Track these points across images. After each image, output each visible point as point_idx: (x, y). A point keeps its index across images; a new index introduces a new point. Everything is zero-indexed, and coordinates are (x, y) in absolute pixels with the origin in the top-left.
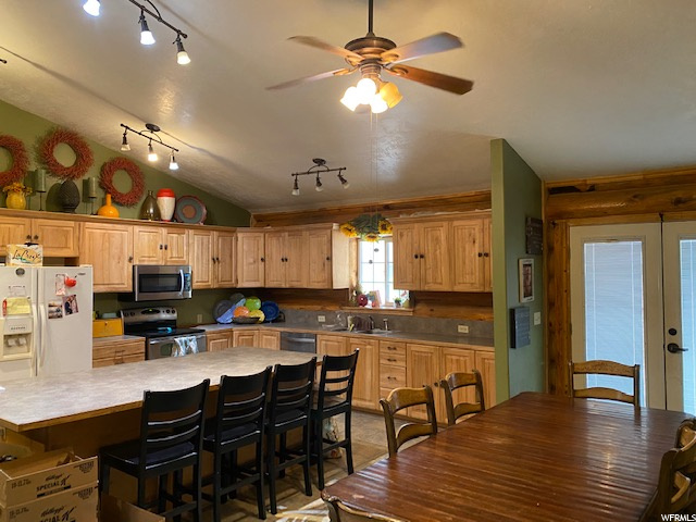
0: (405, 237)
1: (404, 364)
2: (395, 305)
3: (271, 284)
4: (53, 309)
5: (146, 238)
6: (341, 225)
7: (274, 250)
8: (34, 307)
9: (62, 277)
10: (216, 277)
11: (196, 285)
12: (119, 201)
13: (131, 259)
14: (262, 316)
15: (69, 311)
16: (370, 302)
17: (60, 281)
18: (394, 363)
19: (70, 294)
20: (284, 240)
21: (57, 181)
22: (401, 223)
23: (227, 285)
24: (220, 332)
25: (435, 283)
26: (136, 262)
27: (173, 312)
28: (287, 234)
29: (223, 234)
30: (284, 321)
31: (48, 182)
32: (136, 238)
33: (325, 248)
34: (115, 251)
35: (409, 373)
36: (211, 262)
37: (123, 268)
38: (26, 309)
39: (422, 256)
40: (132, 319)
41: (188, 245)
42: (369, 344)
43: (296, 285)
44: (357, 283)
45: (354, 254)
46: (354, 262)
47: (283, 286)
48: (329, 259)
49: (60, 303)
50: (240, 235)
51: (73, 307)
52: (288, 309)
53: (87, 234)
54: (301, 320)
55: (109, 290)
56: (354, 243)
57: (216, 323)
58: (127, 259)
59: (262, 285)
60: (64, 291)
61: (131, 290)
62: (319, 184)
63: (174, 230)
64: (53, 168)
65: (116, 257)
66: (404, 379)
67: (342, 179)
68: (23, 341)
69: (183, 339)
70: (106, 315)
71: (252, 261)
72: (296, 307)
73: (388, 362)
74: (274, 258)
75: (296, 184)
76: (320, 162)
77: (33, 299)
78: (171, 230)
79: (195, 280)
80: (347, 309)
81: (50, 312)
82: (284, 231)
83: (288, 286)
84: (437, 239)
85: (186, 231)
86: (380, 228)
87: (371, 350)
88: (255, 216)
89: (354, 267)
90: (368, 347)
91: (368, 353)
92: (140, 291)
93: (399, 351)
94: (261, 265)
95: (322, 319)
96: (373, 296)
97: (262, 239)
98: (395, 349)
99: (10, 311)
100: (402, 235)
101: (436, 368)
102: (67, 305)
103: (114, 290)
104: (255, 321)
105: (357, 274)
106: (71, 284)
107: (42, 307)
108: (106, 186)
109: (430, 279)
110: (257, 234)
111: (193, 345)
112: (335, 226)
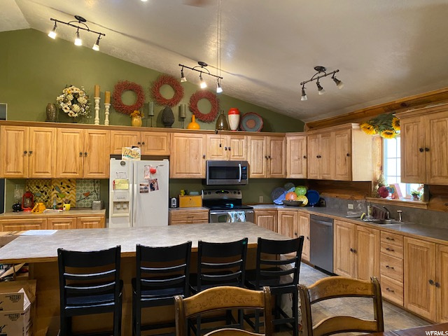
0: (411, 131)
1: (401, 256)
2: (412, 197)
3: (311, 177)
4: (143, 187)
5: (215, 142)
6: (361, 124)
7: (313, 149)
8: (131, 185)
9: (148, 167)
10: (268, 170)
11: (252, 176)
12: (201, 118)
13: (204, 157)
14: (305, 201)
15: (153, 189)
16: (390, 194)
17: (147, 169)
18: (391, 253)
19: (153, 178)
20: (319, 141)
21: (162, 108)
22: (407, 117)
23: (277, 176)
24: (267, 210)
25: (441, 176)
26: (208, 159)
27: (239, 193)
28: (320, 135)
29: (275, 138)
30: (325, 206)
31: (155, 110)
32: (208, 143)
33: (346, 145)
34: (193, 152)
35: (406, 266)
36: (264, 159)
37: (199, 162)
38: (126, 186)
39: (427, 150)
40: (209, 196)
41: (247, 147)
42: (372, 233)
43: (327, 177)
44: (381, 176)
45: (378, 151)
46: (378, 158)
47: (318, 178)
48: (349, 155)
49: (147, 184)
50: (289, 139)
51: (155, 186)
52: (328, 197)
53: (175, 142)
54: (336, 206)
55: (189, 177)
56: (378, 141)
57: (273, 203)
58: (202, 156)
59: (305, 177)
60: (149, 176)
61: (204, 177)
62: (320, 88)
63: (236, 136)
64: (159, 99)
65: (195, 155)
66: (401, 270)
67: (336, 80)
68: (125, 206)
69: (234, 213)
70: (192, 193)
71: (297, 158)
72: (334, 195)
73: (387, 252)
74: (313, 155)
75: (303, 92)
76: (320, 69)
77: (130, 181)
78: (233, 136)
79: (252, 171)
80: (370, 199)
81: (141, 189)
82: (318, 133)
83: (321, 178)
84: (443, 131)
85: (245, 137)
86: (393, 125)
87: (373, 238)
88: (308, 124)
89: (378, 162)
90: (371, 235)
91: (371, 241)
92: (210, 178)
93: (397, 242)
94: (304, 161)
95: (351, 206)
96: (392, 189)
97: (305, 141)
98: (393, 239)
99: (117, 187)
100: (408, 130)
101: (432, 265)
102: (151, 185)
103: (193, 177)
104: (299, 204)
105: (382, 169)
106: (153, 172)
107: (135, 185)
108: (193, 109)
109: (435, 172)
110: (300, 137)
111: (242, 218)
112: (354, 126)
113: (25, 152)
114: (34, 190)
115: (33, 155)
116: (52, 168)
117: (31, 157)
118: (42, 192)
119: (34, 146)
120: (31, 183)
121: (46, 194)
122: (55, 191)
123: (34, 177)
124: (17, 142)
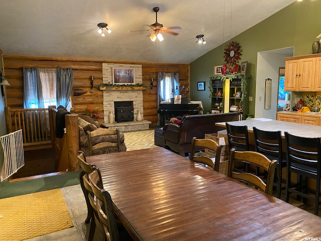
113: (297, 75)
114: (306, 99)
115: (301, 77)
116: (312, 85)
117: (300, 78)
118: (310, 100)
119: (302, 71)
120: (304, 95)
121: (312, 102)
122: (318, 100)
123: (301, 91)
124: (293, 69)
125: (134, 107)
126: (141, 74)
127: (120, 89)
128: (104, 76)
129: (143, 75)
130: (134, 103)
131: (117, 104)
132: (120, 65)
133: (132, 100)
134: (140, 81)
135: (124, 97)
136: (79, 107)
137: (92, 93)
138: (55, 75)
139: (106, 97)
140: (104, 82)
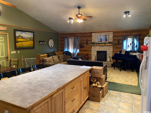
125: (107, 54)
126: (112, 37)
127: (99, 45)
128: (92, 39)
129: (113, 37)
130: (107, 52)
131: (98, 52)
132: (101, 33)
133: (106, 50)
134: (111, 40)
135: (102, 49)
136: (82, 52)
137: (87, 46)
138: (73, 39)
139: (93, 49)
140: (92, 42)
